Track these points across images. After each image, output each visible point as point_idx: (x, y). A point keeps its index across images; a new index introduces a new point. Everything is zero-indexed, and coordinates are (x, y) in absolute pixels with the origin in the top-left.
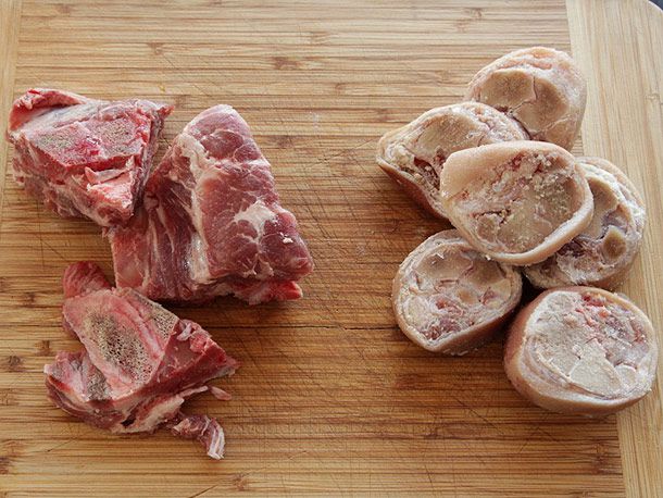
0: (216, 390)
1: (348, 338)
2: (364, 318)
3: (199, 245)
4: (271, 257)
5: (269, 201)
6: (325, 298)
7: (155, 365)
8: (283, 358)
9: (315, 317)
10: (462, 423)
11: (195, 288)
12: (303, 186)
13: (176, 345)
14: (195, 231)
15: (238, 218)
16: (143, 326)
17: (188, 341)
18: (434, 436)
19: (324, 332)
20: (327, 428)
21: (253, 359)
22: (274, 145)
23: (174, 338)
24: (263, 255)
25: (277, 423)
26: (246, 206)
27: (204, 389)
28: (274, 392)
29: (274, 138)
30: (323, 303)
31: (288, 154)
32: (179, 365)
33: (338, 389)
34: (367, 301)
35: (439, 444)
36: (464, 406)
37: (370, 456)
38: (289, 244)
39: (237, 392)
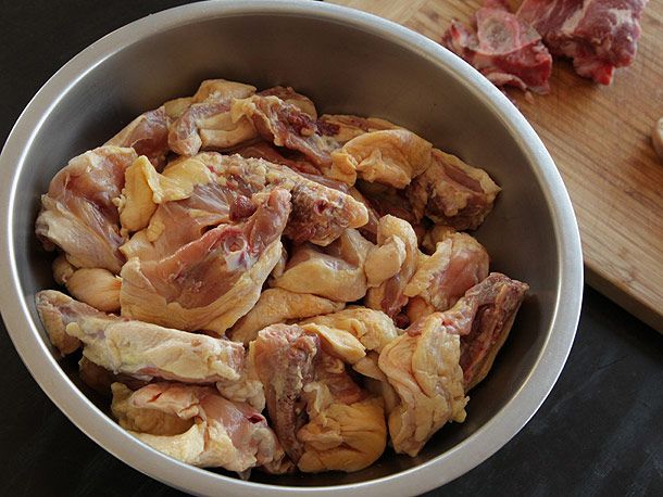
0: (529, 94)
1: (618, 124)
2: (634, 121)
3: (579, 15)
4: (615, 40)
5: (634, 16)
6: (620, 100)
7: (512, 50)
8: (575, 108)
9: (607, 104)
10: (651, 200)
11: (559, 35)
12: (648, 47)
13: (529, 50)
14: (582, 7)
15: (612, 11)
16: (518, 34)
17: (537, 53)
18: (631, 195)
19: (606, 112)
20: (574, 151)
21: (558, 97)
22: (647, 20)
23: (532, 45)
24: (611, 36)
25: (548, 130)
26: (620, 8)
27: (524, 85)
28: (558, 117)
29: (649, 17)
30: (616, 101)
31: (654, 29)
32: (523, 61)
33: (593, 139)
34: (642, 116)
35: (630, 199)
36: (658, 194)
37: (587, 177)
38: (628, 41)
39: (538, 104)
